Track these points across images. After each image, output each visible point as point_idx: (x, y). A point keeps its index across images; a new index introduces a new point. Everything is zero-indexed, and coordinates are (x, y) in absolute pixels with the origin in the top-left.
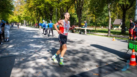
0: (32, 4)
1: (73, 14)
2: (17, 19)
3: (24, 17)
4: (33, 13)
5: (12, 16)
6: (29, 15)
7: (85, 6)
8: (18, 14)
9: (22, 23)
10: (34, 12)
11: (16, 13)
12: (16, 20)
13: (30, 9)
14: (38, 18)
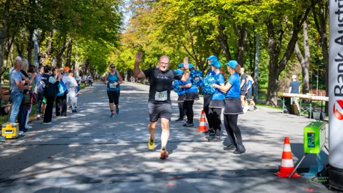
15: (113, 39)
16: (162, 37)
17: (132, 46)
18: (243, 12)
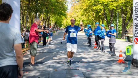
15: (64, 15)
16: (83, 14)
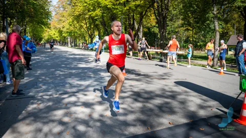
0: (80, 9)
1: (154, 26)
2: (57, 34)
3: (67, 32)
4: (83, 24)
5: (48, 30)
6: (76, 27)
7: (175, 12)
8: (58, 26)
9: (66, 43)
10: (84, 22)
11: (55, 25)
12: (55, 36)
13: (78, 18)
14: (91, 32)
17: (55, 28)
18: (117, 9)
